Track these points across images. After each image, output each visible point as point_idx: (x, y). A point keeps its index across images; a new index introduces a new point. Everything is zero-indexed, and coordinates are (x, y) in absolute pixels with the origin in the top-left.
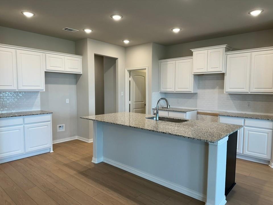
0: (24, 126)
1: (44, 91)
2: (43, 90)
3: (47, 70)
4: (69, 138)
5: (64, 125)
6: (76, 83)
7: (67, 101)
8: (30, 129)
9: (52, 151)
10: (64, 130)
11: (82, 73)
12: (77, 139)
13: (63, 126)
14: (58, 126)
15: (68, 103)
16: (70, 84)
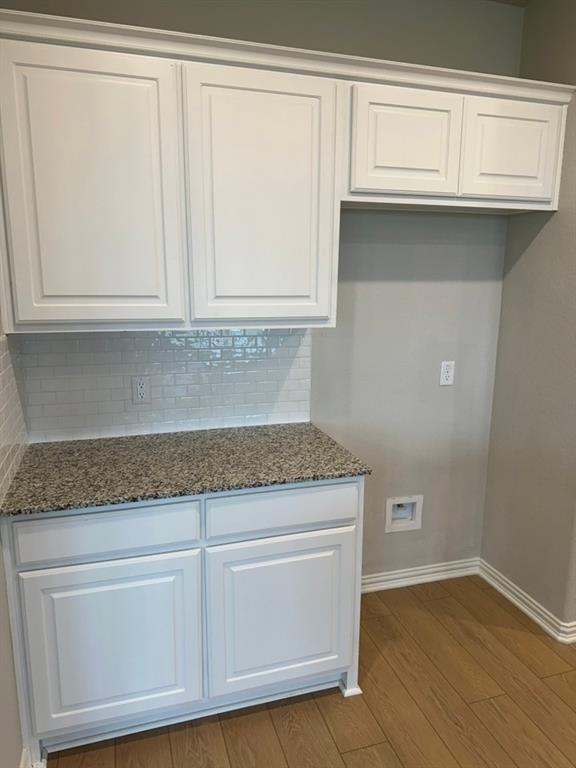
0: (203, 553)
1: (332, 324)
2: (325, 319)
3: (353, 193)
4: (441, 566)
5: (419, 499)
6: (505, 267)
7: (447, 373)
8: (235, 569)
9: (352, 690)
10: (416, 524)
11: (554, 207)
12: (475, 571)
13: (413, 505)
14: (390, 502)
15: (450, 382)
16: (467, 276)
